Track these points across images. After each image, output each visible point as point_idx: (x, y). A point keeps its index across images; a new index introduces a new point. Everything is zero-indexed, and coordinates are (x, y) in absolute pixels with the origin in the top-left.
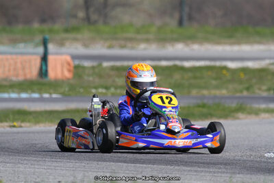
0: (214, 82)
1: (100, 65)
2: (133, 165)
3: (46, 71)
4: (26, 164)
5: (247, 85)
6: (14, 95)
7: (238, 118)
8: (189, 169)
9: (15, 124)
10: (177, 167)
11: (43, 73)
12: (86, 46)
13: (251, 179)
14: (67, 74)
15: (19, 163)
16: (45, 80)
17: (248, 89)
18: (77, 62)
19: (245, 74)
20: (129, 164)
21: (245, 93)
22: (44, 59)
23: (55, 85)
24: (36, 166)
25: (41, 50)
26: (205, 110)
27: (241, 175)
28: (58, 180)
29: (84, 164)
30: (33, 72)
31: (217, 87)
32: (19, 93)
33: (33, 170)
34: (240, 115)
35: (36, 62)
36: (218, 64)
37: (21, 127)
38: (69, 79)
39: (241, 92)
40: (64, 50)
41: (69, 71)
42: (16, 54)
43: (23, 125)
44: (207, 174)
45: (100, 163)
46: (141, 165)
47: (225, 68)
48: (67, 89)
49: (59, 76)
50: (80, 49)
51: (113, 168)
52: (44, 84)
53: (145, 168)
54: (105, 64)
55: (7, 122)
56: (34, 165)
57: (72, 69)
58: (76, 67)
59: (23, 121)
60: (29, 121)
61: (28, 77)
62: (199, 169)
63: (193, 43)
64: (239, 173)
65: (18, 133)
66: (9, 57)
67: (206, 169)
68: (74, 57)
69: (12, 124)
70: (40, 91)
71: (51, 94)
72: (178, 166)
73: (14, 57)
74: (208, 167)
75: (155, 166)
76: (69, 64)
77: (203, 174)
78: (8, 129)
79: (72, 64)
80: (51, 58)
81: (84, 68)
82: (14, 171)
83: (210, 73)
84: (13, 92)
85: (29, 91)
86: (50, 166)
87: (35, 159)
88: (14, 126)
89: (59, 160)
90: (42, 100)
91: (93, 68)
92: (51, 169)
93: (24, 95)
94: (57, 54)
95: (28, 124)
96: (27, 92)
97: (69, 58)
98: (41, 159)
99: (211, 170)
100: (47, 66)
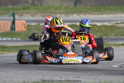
1: (39, 24)
2: (53, 72)
3: (15, 28)
4: (4, 72)
5: (105, 33)
9: (0, 52)
11: (13, 28)
12: (32, 16)
13: (106, 78)
14: (24, 29)
15: (1, 71)
16: (13, 32)
17: (106, 35)
18: (28, 23)
19: (105, 28)
20: (51, 72)
21: (105, 37)
22: (13, 22)
23: (18, 34)
24: (9, 73)
25: (12, 18)
27: (101, 76)
28: (19, 80)
29: (30, 72)
30: (8, 28)
32: (2, 38)
33: (7, 75)
35: (9, 24)
37: (3, 54)
38: (25, 31)
39: (103, 36)
40: (22, 18)
41: (25, 27)
42: (1, 20)
43: (4, 53)
44: (86, 76)
45: (38, 71)
47: (96, 25)
48: (24, 36)
49: (21, 30)
50: (30, 18)
51: (44, 73)
52: (13, 34)
53: (58, 73)
54: (41, 24)
56: (8, 72)
57: (26, 27)
58: (28, 26)
59: (4, 51)
60: (7, 51)
61: (6, 30)
63: (81, 14)
64: (101, 75)
65: (1, 57)
68: (27, 21)
70: (12, 37)
71: (16, 38)
72: (73, 72)
74: (87, 73)
75: (63, 72)
76: (25, 25)
77: (84, 76)
79: (26, 24)
80: (16, 22)
81: (31, 26)
85: (7, 37)
86: (15, 73)
87: (8, 69)
89: (19, 70)
90: (12, 41)
91: (36, 26)
92: (16, 74)
93: (4, 39)
94: (19, 20)
95: (6, 53)
96: (6, 37)
97: (24, 22)
98: (11, 69)
99: (88, 74)
100: (14, 25)
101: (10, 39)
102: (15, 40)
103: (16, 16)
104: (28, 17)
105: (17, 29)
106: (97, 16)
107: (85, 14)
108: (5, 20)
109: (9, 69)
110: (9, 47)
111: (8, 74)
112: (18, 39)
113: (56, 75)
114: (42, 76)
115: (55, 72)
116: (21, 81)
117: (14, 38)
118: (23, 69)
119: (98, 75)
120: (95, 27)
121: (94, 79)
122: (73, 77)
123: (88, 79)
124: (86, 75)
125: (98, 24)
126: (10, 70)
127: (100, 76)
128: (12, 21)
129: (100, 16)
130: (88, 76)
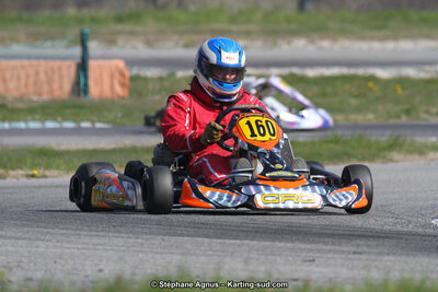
0: (354, 102)
1: (172, 74)
2: (220, 241)
3: (86, 85)
4: (50, 241)
5: (406, 107)
6: (34, 125)
7: (391, 160)
8: (308, 246)
9: (35, 172)
10: (289, 245)
11: (80, 87)
12: (149, 44)
13: (407, 263)
14: (119, 90)
15: (38, 239)
16: (83, 100)
17: (408, 112)
18: (135, 71)
19: (404, 88)
20: (215, 240)
21: (404, 119)
22: (83, 67)
23: (100, 108)
24: (65, 245)
25: (77, 51)
26: (338, 148)
27: (391, 258)
28: (99, 268)
29: (140, 240)
30: (64, 86)
31: (358, 110)
32: (43, 121)
33: (58, 251)
34: (396, 155)
35: (69, 71)
36: (360, 71)
37: (45, 176)
38: (123, 98)
39: (398, 117)
40: (114, 51)
41: (123, 85)
42: (38, 58)
43: (47, 173)
44: (337, 256)
45: (167, 238)
46: (233, 241)
47: (372, 78)
48: (119, 115)
49: (107, 92)
50: (141, 50)
51: (189, 247)
52: (81, 107)
53: (240, 245)
54: (180, 74)
55: (21, 168)
56: (62, 241)
57: (127, 82)
58: (134, 79)
59: (48, 167)
60: (58, 168)
61: (57, 94)
62: (325, 247)
63: (322, 38)
64: (388, 254)
65: (40, 187)
66: (26, 62)
67: (337, 248)
68: (130, 63)
69: (30, 173)
70: (76, 118)
71: (93, 122)
72: (292, 242)
73: (34, 62)
74: (340, 244)
75: (255, 242)
76: (122, 74)
77: (330, 256)
78: (24, 181)
79: (128, 74)
80: (92, 64)
81: (145, 79)
82: (30, 252)
83: (347, 87)
84: (33, 120)
85: (59, 119)
86: (87, 244)
87: (64, 231)
88: (33, 176)
89: (101, 234)
90: (78, 131)
91: (161, 79)
92: (89, 249)
93: (50, 125)
94: (104, 57)
95: (55, 172)
96: (55, 120)
97: (121, 64)
98: (73, 232)
99: (344, 249)
100: (86, 77)
101: (69, 125)
102: (86, 129)
103: (93, 46)
104: (135, 48)
105: (94, 91)
106: (376, 45)
107: (334, 39)
108: (53, 58)
109: (67, 229)
110: (67, 153)
111: (62, 247)
112: (98, 125)
113: (232, 254)
114: (183, 254)
115: (227, 241)
116: (107, 272)
117: (83, 120)
118: (115, 232)
119: (381, 253)
120: (371, 84)
121: (367, 268)
122: (290, 258)
123: (342, 265)
124: (335, 252)
125: (382, 73)
126: (69, 232)
127: (386, 258)
128: (79, 60)
129: (390, 45)
130: (343, 256)
